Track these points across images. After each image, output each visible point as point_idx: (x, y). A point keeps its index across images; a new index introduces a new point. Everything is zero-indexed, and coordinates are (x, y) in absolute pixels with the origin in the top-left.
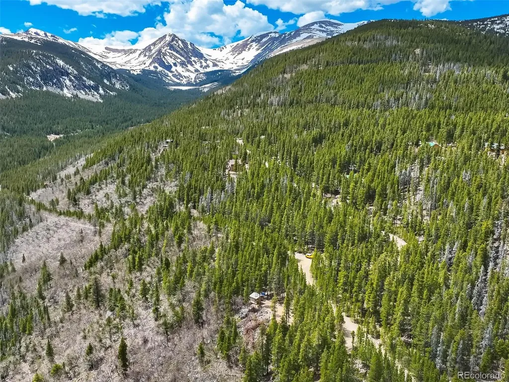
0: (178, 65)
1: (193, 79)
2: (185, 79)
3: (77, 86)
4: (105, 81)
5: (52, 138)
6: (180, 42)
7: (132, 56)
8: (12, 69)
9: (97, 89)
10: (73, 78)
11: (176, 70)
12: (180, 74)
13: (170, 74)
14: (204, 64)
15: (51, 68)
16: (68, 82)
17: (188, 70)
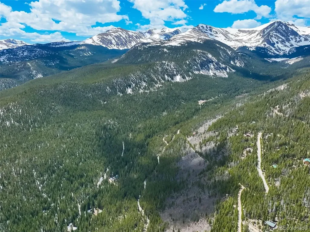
0: (279, 43)
1: (288, 52)
2: (282, 52)
3: (217, 68)
4: (232, 62)
7: (253, 35)
8: (188, 63)
9: (225, 69)
10: (215, 64)
11: (277, 46)
12: (279, 48)
13: (273, 49)
14: (298, 40)
15: (205, 60)
16: (212, 66)
17: (285, 46)
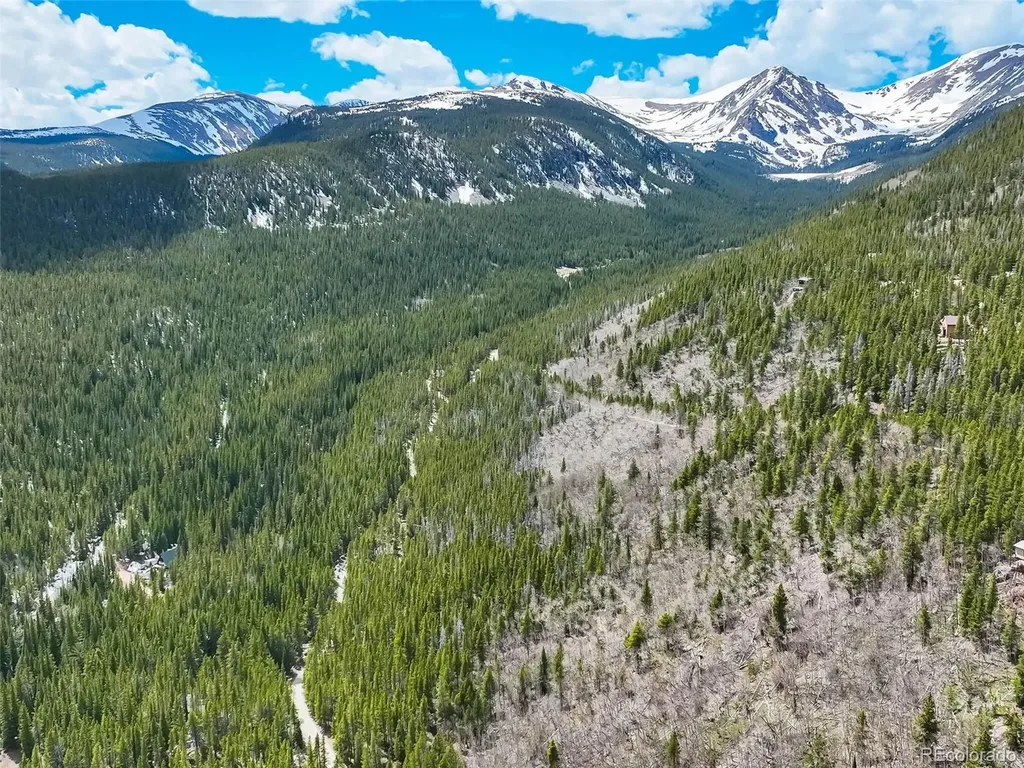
0: (790, 130)
1: (820, 158)
2: (802, 159)
3: (601, 179)
4: (650, 168)
5: (564, 272)
6: (796, 83)
7: (695, 116)
8: (497, 151)
9: (635, 184)
10: (595, 164)
11: (785, 140)
12: (792, 149)
13: (772, 149)
14: (845, 125)
15: (560, 147)
16: (586, 172)
17: (810, 140)
